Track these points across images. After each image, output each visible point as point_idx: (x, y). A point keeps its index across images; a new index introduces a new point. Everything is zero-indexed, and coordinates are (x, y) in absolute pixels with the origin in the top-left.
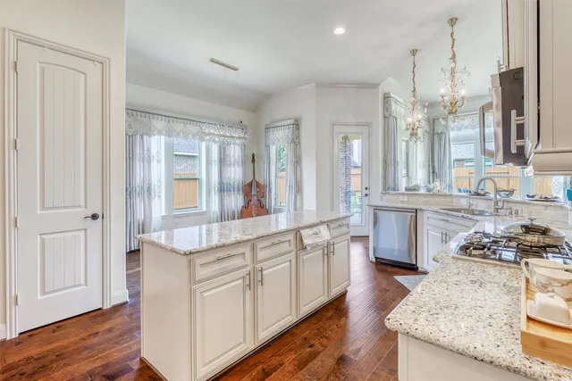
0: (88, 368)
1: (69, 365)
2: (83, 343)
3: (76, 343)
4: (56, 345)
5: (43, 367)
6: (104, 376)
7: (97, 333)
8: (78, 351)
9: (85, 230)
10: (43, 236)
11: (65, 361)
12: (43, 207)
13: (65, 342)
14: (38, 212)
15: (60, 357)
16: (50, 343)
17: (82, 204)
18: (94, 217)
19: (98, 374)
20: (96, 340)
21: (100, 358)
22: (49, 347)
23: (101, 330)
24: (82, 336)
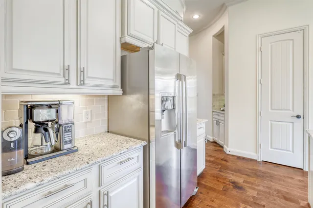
0: (279, 189)
1: (272, 182)
2: (284, 178)
3: (281, 176)
4: (272, 172)
5: (263, 176)
6: (283, 196)
7: (292, 178)
8: (280, 180)
9: (293, 123)
10: (272, 122)
11: (272, 180)
12: (272, 109)
13: (276, 173)
14: (270, 111)
15: (271, 177)
16: (270, 170)
17: (291, 109)
18: (298, 117)
19: (282, 193)
20: (290, 180)
21: (287, 189)
22: (269, 171)
23: (296, 178)
24: (285, 175)
